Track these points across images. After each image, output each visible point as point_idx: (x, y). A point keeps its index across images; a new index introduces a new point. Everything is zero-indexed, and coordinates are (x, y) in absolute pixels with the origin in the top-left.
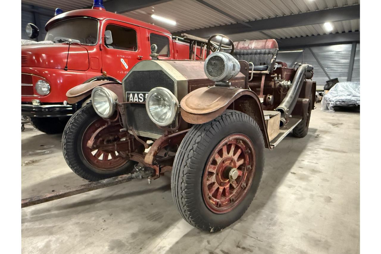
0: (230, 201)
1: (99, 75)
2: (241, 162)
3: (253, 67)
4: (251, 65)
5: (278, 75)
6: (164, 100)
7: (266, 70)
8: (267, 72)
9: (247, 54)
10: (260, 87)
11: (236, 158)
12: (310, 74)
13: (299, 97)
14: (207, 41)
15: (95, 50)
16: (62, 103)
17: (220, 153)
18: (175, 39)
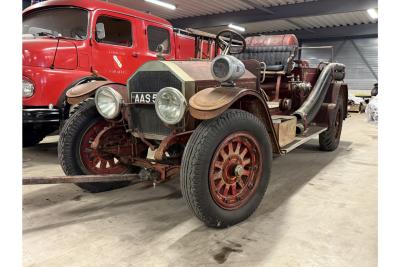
0: (237, 199)
1: (89, 74)
2: (248, 161)
3: (265, 67)
4: (262, 65)
5: (296, 75)
6: (173, 100)
7: (282, 70)
8: (282, 72)
9: (262, 52)
10: (274, 89)
11: (242, 156)
12: (340, 74)
13: (325, 102)
14: (215, 36)
15: (84, 45)
16: (47, 107)
17: (226, 150)
18: (177, 31)
